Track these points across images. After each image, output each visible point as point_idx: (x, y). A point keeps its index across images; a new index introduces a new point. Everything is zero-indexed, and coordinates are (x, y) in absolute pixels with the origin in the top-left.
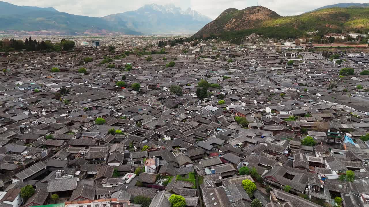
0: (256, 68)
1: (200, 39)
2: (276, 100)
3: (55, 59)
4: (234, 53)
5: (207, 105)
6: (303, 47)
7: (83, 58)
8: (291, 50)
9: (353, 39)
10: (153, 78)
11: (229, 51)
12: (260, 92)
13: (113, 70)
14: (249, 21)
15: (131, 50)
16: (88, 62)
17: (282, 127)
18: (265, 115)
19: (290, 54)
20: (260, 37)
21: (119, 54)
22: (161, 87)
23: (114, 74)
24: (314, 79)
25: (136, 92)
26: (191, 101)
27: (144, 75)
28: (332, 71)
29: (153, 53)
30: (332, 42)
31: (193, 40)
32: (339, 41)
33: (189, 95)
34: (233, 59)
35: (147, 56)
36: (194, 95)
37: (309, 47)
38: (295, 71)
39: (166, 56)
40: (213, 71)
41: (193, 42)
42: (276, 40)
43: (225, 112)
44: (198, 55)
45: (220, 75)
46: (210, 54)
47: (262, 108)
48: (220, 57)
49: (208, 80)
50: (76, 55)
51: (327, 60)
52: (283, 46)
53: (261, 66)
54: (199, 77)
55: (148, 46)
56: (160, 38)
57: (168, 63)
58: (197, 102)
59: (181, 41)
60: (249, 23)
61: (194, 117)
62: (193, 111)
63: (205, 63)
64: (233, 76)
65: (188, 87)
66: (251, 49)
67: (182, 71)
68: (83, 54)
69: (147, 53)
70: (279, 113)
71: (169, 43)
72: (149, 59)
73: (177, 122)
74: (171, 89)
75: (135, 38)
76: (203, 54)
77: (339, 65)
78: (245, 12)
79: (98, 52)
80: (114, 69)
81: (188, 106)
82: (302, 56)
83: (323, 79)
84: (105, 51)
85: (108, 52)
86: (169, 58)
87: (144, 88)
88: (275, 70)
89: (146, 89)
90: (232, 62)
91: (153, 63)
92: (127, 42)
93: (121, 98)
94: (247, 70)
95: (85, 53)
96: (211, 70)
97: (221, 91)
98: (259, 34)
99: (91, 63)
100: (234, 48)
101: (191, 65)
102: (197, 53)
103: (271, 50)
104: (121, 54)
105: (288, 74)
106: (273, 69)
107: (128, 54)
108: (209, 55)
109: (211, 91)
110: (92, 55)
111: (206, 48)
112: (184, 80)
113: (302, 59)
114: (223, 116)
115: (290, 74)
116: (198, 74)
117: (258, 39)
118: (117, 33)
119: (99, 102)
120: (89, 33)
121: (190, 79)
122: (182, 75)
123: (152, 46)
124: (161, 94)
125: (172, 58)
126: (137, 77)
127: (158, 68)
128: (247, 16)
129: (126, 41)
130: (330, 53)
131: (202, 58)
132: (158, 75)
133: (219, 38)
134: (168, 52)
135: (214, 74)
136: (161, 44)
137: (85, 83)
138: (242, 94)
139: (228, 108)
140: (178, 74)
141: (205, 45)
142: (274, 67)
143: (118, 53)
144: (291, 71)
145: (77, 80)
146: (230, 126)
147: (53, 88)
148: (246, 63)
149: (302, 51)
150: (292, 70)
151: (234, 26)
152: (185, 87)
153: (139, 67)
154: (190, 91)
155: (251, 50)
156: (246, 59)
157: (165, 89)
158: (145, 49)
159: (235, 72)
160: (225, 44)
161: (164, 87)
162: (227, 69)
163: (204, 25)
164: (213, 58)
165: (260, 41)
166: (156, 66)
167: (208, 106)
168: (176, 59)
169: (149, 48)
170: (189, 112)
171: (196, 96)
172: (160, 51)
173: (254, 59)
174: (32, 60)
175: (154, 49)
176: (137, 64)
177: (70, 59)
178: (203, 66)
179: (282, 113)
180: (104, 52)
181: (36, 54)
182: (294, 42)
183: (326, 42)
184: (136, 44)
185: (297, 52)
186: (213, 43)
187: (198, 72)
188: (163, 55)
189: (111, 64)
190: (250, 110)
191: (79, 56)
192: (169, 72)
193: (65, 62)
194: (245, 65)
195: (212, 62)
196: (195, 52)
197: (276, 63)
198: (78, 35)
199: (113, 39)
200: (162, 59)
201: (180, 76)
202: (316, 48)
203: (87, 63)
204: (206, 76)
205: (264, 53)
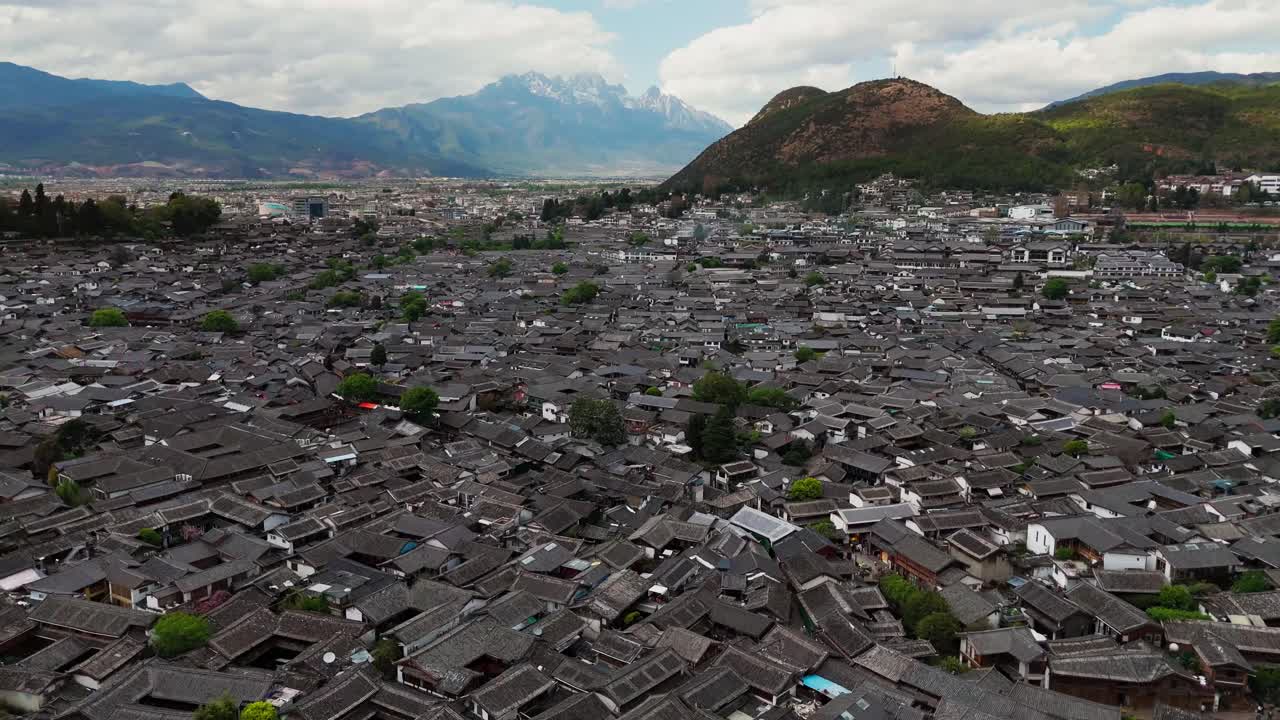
0: (918, 308)
1: (694, 192)
2: (1057, 474)
3: (130, 269)
4: (828, 246)
5: (740, 506)
6: (1084, 226)
7: (245, 265)
8: (1043, 238)
9: (1266, 196)
10: (504, 354)
11: (806, 240)
12: (972, 431)
13: (350, 320)
14: (866, 129)
15: (438, 231)
16: (262, 283)
17: (1151, 663)
18: (1029, 571)
19: (1044, 255)
20: (914, 186)
21: (391, 250)
22: (532, 399)
23: (350, 335)
24: (1174, 360)
25: (417, 429)
26: (664, 478)
27: (470, 339)
28: (1233, 325)
29: (521, 243)
30: (1188, 207)
31: (669, 198)
32: (1214, 202)
33: (657, 440)
34: (822, 270)
35: (495, 256)
36: (676, 444)
37: (1109, 223)
38: (1082, 324)
39: (566, 257)
40: (750, 320)
41: (667, 205)
42: (970, 196)
43: (830, 553)
44: (689, 253)
45: (780, 341)
46: (732, 250)
47: (1008, 526)
48: (773, 262)
49: (733, 365)
50: (218, 255)
51: (1192, 275)
52: (1005, 220)
53: (940, 301)
54: (694, 352)
55: (503, 218)
56: (550, 189)
57: (572, 286)
58: (693, 484)
59: (622, 199)
60: (865, 136)
61: (680, 591)
62: (674, 544)
63: (716, 286)
64: (833, 344)
65: (651, 400)
66: (889, 232)
67: (626, 321)
68: (247, 250)
69: (498, 245)
70: (1101, 563)
71: (580, 207)
72: (501, 271)
73: (595, 624)
74: (573, 413)
75: (465, 188)
76: (706, 252)
77: (1250, 301)
78: (849, 98)
79: (309, 240)
80: (355, 312)
81: (650, 512)
82: (1093, 262)
83: (1213, 362)
84: (339, 236)
85: (350, 242)
86: (576, 265)
87: (461, 406)
88: (1001, 320)
89: (468, 407)
90: (821, 282)
91: (515, 287)
92: (431, 204)
93: (340, 464)
94: (886, 319)
95: (255, 244)
96: (742, 317)
97: (796, 422)
98: (905, 177)
99: (271, 284)
100: (822, 229)
101: (664, 295)
102: (685, 248)
103: (965, 237)
104: (396, 249)
105: (1055, 338)
106: (991, 313)
107: (424, 247)
108: (730, 256)
109: (752, 419)
110: (284, 252)
111: (716, 227)
112: (634, 363)
113: (1090, 273)
114: (826, 578)
115: (1065, 337)
116: (691, 337)
117: (905, 193)
118: (404, 171)
119: (226, 496)
120: (307, 172)
121: (658, 359)
122: (627, 338)
123: (519, 218)
124: (526, 439)
125: (589, 267)
126: (436, 350)
127: (533, 308)
128: (859, 114)
129: (429, 198)
130: (1198, 251)
131: (704, 267)
132: (528, 341)
133: (762, 191)
134: (576, 240)
135: (758, 337)
136: (552, 211)
137: (206, 382)
138: (891, 439)
139: (840, 522)
140: (608, 337)
141: (712, 214)
142: (991, 306)
143: (387, 243)
144: (1064, 322)
145: (181, 363)
146: (873, 652)
147: (48, 411)
148: (879, 287)
149: (1083, 240)
150: (1067, 317)
151: (812, 147)
152: (636, 397)
153: (457, 304)
154: (658, 418)
155: (888, 234)
156: (876, 273)
157: (548, 411)
158: (490, 229)
159: (840, 327)
160: (783, 211)
161: (546, 401)
162: (805, 314)
163: (704, 147)
164: (746, 265)
165: (914, 203)
166: (525, 297)
167: (746, 508)
168: (603, 271)
169: (509, 224)
170: (656, 555)
171: (687, 449)
172: (545, 237)
173: (905, 273)
174: (35, 274)
175: (523, 229)
176: (450, 290)
177: (190, 269)
178: (709, 300)
179: (1114, 562)
180: (333, 242)
181: (57, 251)
182: (1044, 206)
183: (1167, 205)
184: (460, 212)
185: (1070, 244)
186: (739, 206)
187: (692, 325)
188: (558, 252)
189: (347, 290)
190: (950, 538)
191: (230, 258)
192: (570, 324)
193: (166, 284)
194: (877, 298)
195: (743, 282)
196: (675, 242)
197: (995, 291)
198: (269, 178)
199: (384, 191)
200: (550, 268)
201: (615, 346)
202: (1134, 228)
203: (255, 284)
204: (725, 346)
205: (943, 248)
